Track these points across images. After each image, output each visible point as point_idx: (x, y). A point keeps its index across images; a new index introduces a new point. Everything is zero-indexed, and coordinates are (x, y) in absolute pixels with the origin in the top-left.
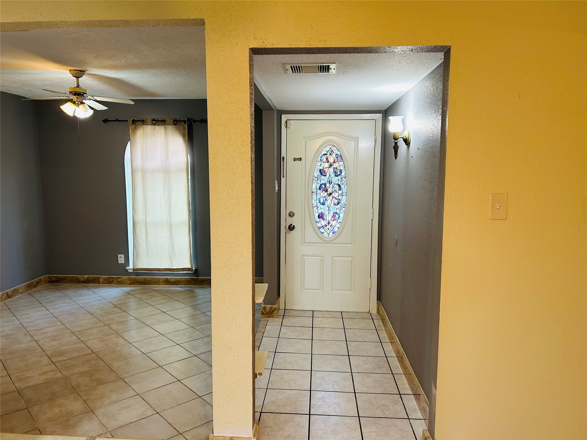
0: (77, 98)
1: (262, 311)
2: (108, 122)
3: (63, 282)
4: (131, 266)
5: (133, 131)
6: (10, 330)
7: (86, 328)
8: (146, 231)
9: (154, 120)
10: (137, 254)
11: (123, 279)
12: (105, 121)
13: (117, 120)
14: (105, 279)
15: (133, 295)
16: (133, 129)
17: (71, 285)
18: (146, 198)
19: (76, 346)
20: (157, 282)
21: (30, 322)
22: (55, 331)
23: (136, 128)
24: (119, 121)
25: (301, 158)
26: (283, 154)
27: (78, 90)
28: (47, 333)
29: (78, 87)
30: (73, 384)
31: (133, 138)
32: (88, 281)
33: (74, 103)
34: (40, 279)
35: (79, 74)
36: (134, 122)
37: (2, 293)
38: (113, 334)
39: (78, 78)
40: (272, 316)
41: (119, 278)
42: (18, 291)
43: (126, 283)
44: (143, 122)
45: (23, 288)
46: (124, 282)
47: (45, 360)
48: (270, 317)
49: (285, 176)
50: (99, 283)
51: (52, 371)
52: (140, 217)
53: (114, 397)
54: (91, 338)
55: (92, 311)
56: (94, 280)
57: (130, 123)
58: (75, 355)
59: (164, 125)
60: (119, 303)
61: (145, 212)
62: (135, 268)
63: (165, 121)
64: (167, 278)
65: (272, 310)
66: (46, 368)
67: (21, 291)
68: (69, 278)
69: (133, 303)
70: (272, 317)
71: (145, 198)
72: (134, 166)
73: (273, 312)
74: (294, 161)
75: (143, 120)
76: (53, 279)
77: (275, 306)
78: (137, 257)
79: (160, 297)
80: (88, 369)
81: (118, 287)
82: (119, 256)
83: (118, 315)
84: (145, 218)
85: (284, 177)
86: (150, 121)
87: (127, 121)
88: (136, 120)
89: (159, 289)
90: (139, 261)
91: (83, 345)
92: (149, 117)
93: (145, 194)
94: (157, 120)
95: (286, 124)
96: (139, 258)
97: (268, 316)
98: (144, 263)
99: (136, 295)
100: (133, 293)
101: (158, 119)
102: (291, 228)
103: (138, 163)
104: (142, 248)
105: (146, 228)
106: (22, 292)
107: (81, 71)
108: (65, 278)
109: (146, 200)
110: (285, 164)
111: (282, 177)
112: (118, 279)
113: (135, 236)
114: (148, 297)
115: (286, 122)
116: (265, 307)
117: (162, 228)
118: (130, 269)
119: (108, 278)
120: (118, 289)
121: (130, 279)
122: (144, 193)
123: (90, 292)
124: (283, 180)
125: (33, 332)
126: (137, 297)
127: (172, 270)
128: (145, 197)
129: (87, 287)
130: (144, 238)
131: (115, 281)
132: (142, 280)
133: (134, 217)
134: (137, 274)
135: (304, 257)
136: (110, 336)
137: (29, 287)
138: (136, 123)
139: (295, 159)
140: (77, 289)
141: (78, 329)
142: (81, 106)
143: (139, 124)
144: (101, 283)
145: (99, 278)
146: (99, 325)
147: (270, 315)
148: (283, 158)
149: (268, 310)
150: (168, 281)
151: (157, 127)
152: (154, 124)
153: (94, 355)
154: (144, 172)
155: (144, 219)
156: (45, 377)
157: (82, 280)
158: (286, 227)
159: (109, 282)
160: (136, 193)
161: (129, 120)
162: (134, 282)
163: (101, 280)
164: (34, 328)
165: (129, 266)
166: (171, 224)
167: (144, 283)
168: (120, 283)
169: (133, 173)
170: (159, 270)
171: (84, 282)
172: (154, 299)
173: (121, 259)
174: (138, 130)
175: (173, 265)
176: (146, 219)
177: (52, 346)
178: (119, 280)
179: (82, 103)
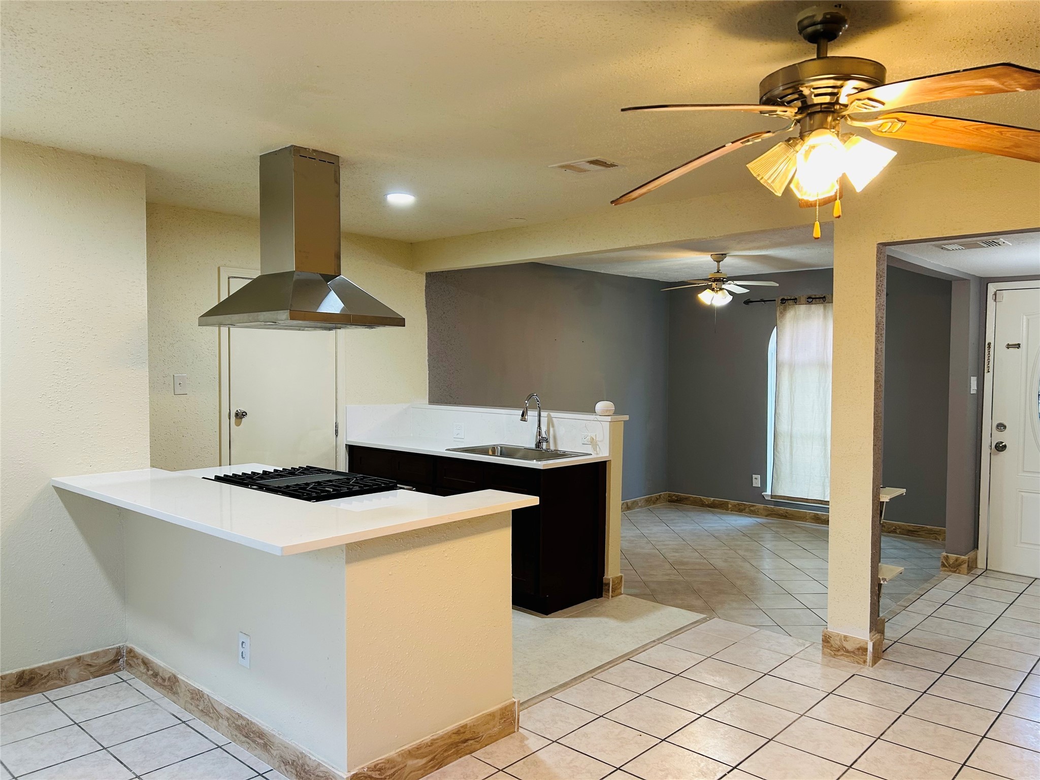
0: (716, 284)
1: (942, 562)
2: (751, 303)
3: (685, 503)
4: (769, 492)
5: (781, 313)
6: (632, 536)
7: (710, 548)
8: (791, 446)
9: (809, 298)
10: (777, 476)
11: (757, 507)
12: (747, 302)
13: (762, 301)
14: (735, 506)
15: (769, 528)
16: (782, 310)
17: (694, 508)
18: (794, 401)
19: (697, 560)
20: (802, 518)
21: (651, 533)
22: (677, 545)
23: (785, 309)
24: (764, 301)
25: (1019, 345)
26: (989, 338)
27: (718, 276)
28: (668, 545)
29: (718, 272)
30: (695, 588)
31: (781, 322)
32: (713, 506)
33: (713, 290)
34: (660, 496)
35: (720, 258)
36: (783, 301)
37: (623, 502)
38: (739, 558)
39: (718, 262)
40: (958, 571)
41: (753, 506)
42: (638, 504)
43: (761, 514)
44: (795, 301)
45: (642, 501)
46: (758, 511)
47: (667, 566)
48: (955, 572)
49: (991, 370)
50: (727, 509)
51: (674, 574)
52: (784, 427)
53: (735, 605)
54: (715, 557)
55: (716, 535)
56: (721, 504)
57: (778, 302)
58: (697, 567)
59: (823, 303)
60: (750, 532)
61: (792, 420)
62: (774, 494)
63: (824, 297)
64: (818, 514)
65: (958, 562)
66: (669, 572)
67: (640, 505)
68: (692, 499)
69: (768, 536)
70: (959, 573)
71: (792, 402)
72: (780, 359)
73: (960, 565)
74: (1008, 348)
75: (796, 299)
76: (674, 497)
77: (963, 557)
78: (777, 480)
79: (804, 535)
80: (709, 580)
81: (750, 517)
82: (754, 476)
83: (747, 543)
84: (790, 427)
85: (989, 372)
86: (804, 299)
87: (775, 300)
88: (786, 298)
89: (802, 526)
90: (780, 486)
91: (705, 561)
92: (803, 294)
93: (792, 396)
94: (814, 297)
95: (994, 296)
96: (780, 482)
97: (952, 570)
98: (787, 489)
99: (772, 528)
100: (770, 525)
101: (815, 295)
102: (1000, 447)
103: (785, 355)
104: (785, 469)
105: (791, 442)
106: (641, 507)
107: (722, 254)
108: (687, 498)
109: (793, 404)
110: (992, 353)
111: (986, 371)
112: (750, 507)
113: (776, 450)
114: (788, 533)
115: (995, 294)
116: (947, 556)
117: (813, 443)
118: (767, 495)
119: (738, 504)
120: (750, 519)
121: (766, 509)
122: (791, 394)
123: (716, 518)
124: (988, 377)
125: (655, 542)
126: (773, 530)
127: (824, 503)
128: (792, 400)
129: (713, 513)
130: (788, 455)
131: (747, 510)
132: (782, 512)
133: (776, 426)
134: (777, 504)
135: (1023, 493)
136: (736, 559)
137: (649, 502)
138: (786, 303)
139: (1008, 346)
140: (700, 513)
141: (701, 548)
142: (720, 293)
143: (790, 304)
144: (730, 509)
145: (727, 503)
146: (723, 548)
147: (955, 569)
148: (989, 344)
149: (951, 562)
150: (818, 518)
151: (813, 306)
152: (810, 303)
153: (716, 571)
154: (792, 367)
155: (790, 429)
156: (668, 577)
157: (707, 503)
158: (991, 446)
159: (740, 510)
160: (780, 394)
161: (776, 299)
162: (771, 514)
163: (730, 506)
164: (656, 539)
165: (766, 491)
166: (826, 438)
167: (785, 516)
168: (753, 513)
169: (778, 368)
170: (807, 500)
171: (710, 506)
172: (796, 535)
173: (757, 482)
174: (788, 312)
175: (826, 495)
176: (791, 429)
177: (674, 556)
178: (752, 508)
179: (721, 289)
